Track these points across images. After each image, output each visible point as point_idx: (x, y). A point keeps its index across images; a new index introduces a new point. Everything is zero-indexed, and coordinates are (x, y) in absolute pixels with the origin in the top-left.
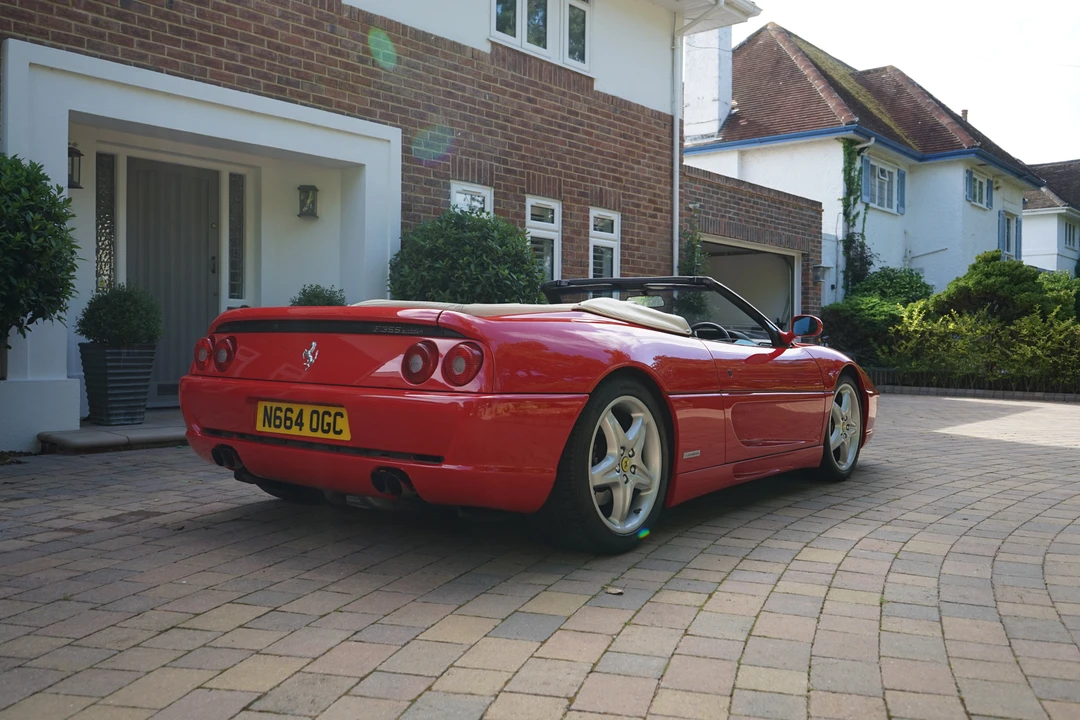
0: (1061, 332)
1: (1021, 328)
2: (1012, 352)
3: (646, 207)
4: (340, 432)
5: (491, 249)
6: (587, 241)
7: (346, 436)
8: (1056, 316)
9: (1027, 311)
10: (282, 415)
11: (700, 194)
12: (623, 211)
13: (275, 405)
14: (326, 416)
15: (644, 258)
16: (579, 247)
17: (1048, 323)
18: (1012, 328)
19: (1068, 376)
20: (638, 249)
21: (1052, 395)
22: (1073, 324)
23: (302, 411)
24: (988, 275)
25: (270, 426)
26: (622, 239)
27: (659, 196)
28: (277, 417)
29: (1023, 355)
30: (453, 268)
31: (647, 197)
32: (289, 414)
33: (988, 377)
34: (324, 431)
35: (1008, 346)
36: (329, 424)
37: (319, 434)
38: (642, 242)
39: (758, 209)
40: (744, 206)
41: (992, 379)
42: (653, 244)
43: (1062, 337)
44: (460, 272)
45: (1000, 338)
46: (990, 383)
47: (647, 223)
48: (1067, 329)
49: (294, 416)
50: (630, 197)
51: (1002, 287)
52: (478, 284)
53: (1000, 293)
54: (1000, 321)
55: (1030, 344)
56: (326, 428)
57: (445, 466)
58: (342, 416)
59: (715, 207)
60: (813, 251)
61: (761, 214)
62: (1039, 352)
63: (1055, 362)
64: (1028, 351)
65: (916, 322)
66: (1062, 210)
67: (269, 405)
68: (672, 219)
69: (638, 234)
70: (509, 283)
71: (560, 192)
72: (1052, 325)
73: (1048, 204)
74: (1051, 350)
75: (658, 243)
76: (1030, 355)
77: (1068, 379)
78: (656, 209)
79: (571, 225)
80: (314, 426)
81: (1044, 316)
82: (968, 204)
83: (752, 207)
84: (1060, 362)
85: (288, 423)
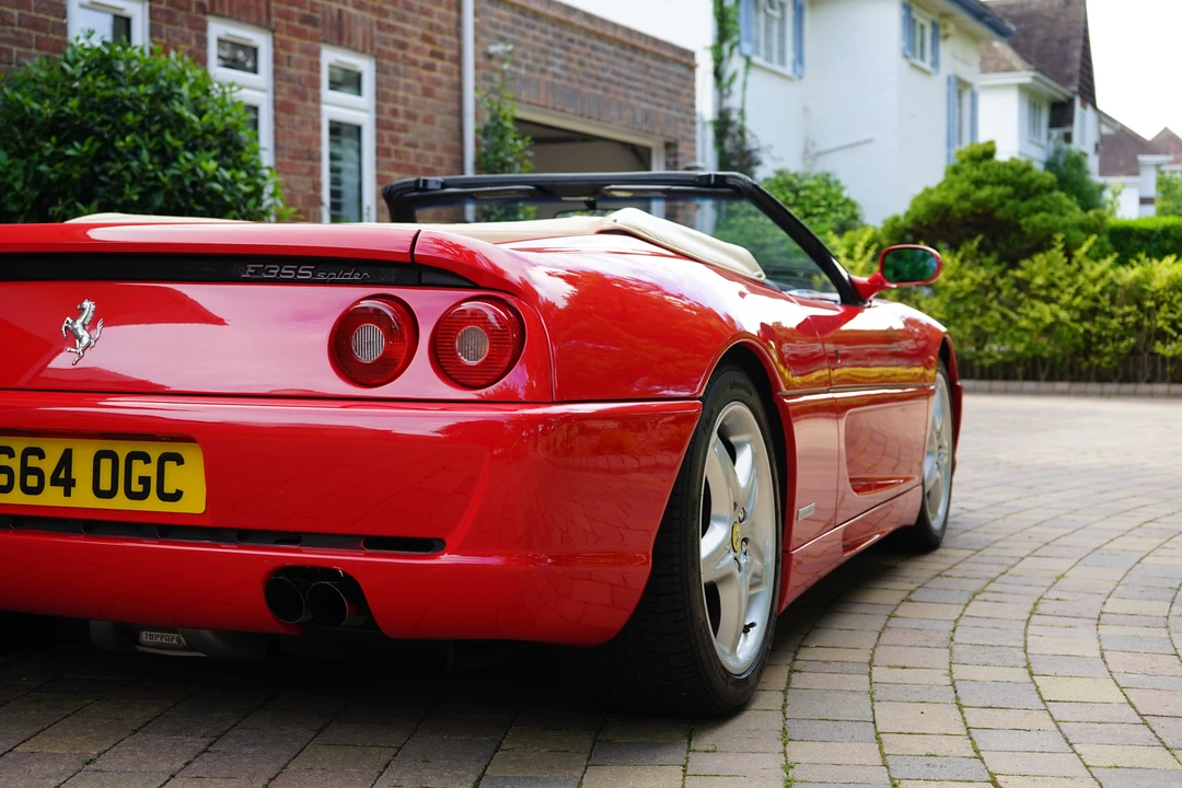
0: (1094, 282)
1: (1033, 275)
2: (1018, 314)
3: (417, 50)
4: (177, 496)
5: (181, 121)
6: (318, 110)
7: (194, 502)
8: (1087, 254)
9: (1042, 244)
10: (13, 463)
11: (505, 29)
12: (378, 56)
14: (137, 463)
15: (415, 146)
16: (303, 123)
17: (1075, 265)
18: (1019, 274)
19: (1106, 354)
20: (404, 129)
21: (1081, 386)
22: (1112, 267)
23: (68, 452)
24: (978, 183)
26: (379, 110)
27: (439, 30)
29: (1036, 321)
30: (100, 157)
31: (420, 31)
32: (33, 461)
33: (980, 358)
34: (131, 495)
35: (1015, 304)
36: (145, 481)
37: (121, 502)
38: (411, 116)
39: (599, 59)
40: (577, 52)
41: (987, 362)
42: (429, 120)
43: (1098, 288)
44: (119, 166)
45: (999, 290)
46: (982, 367)
47: (420, 79)
48: (1103, 275)
49: (48, 466)
50: (391, 28)
51: (1002, 204)
52: (156, 189)
53: (1000, 214)
54: (998, 262)
55: (1048, 300)
56: (137, 487)
57: (446, 559)
58: (179, 460)
59: (530, 54)
60: (684, 138)
61: (604, 70)
62: (1063, 315)
63: (1087, 332)
64: (1046, 312)
65: (861, 265)
66: (1026, 76)
68: (460, 73)
69: (405, 101)
70: (217, 186)
71: (269, 15)
72: (1080, 269)
73: (1004, 66)
74: (1082, 311)
75: (439, 118)
76: (1049, 319)
77: (1107, 359)
78: (433, 54)
79: (290, 79)
80: (105, 485)
81: (1068, 253)
82: (904, 64)
83: (589, 55)
84: (1094, 330)
85: (32, 481)
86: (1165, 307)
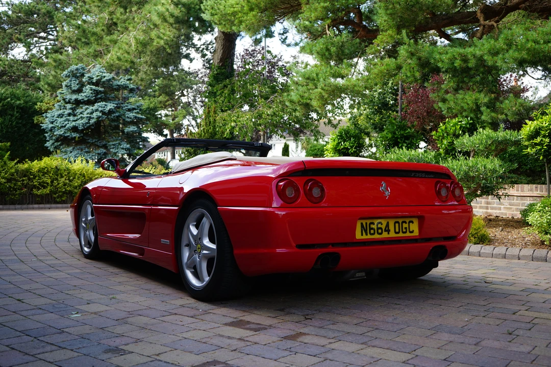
4: (412, 232)
10: (374, 227)
13: (369, 222)
14: (404, 224)
23: (388, 223)
25: (367, 235)
28: (371, 229)
32: (379, 226)
34: (403, 232)
36: (406, 228)
37: (401, 235)
49: (383, 227)
56: (404, 230)
58: (412, 222)
67: (364, 222)
80: (397, 230)
84: (12, 186)
85: (380, 231)
86: (37, 178)
